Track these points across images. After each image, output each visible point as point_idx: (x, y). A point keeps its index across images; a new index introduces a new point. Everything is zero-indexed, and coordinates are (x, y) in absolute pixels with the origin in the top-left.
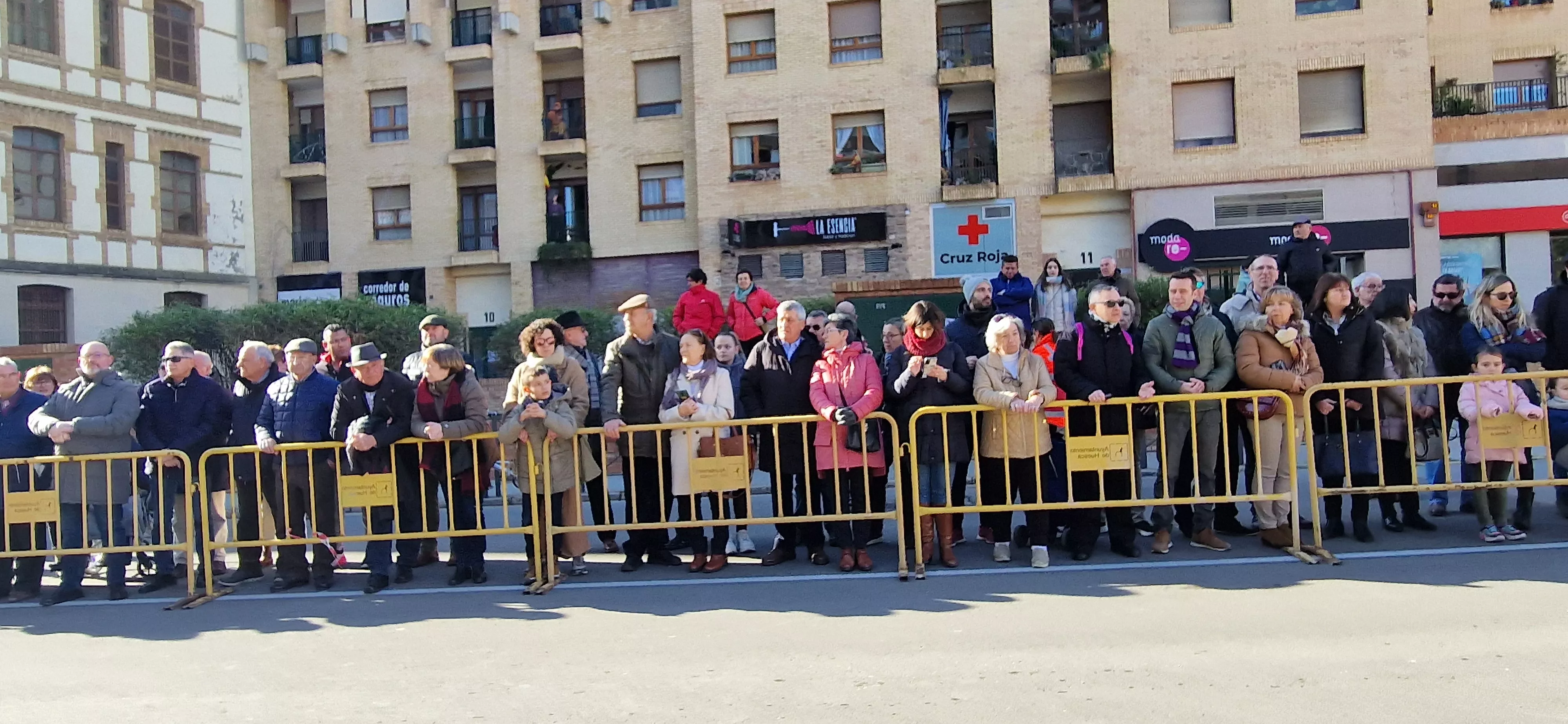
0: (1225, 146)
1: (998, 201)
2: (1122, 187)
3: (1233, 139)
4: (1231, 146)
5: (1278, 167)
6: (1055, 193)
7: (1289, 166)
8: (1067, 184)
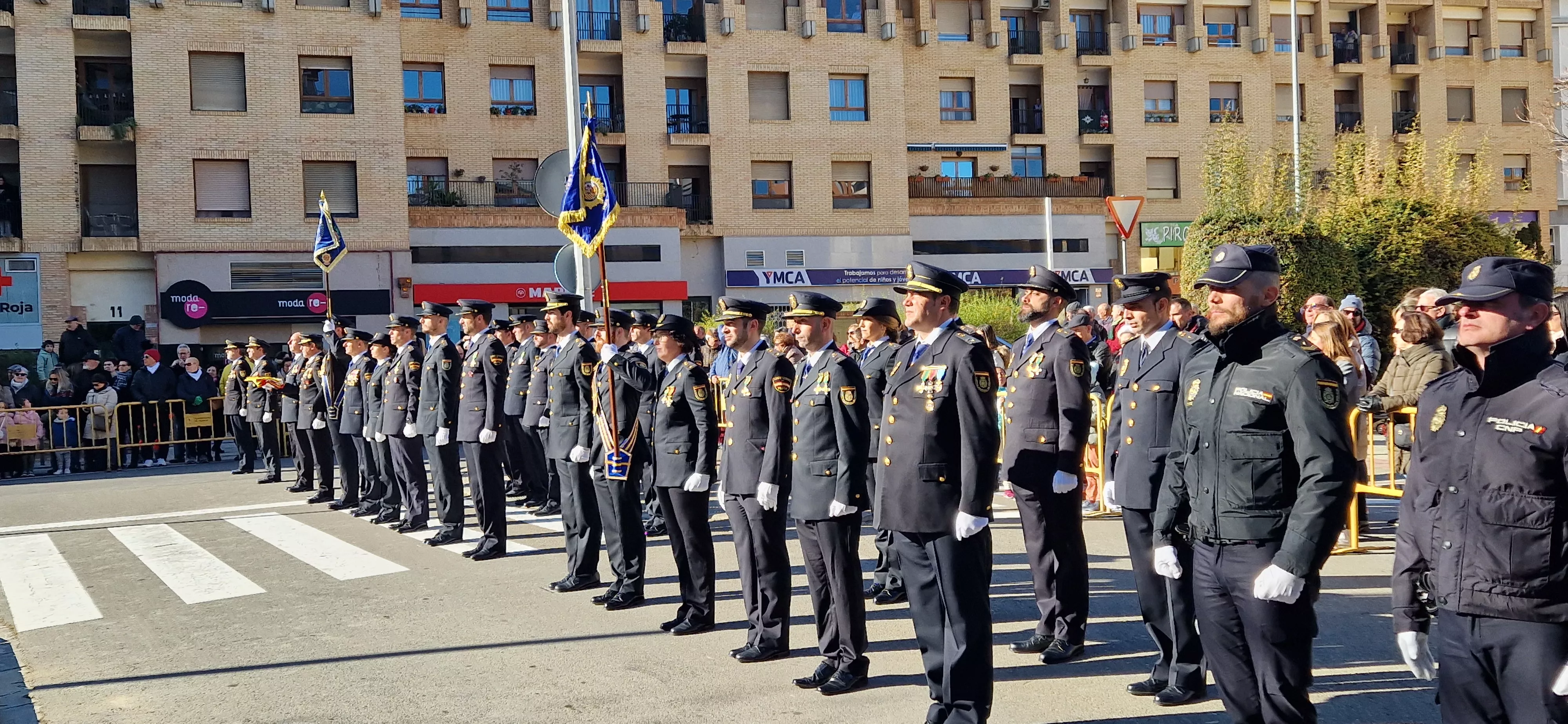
0: (240, 219)
1: (23, 255)
2: (145, 249)
3: (247, 213)
4: (245, 220)
5: (286, 241)
6: (80, 251)
7: (293, 241)
8: (90, 244)
